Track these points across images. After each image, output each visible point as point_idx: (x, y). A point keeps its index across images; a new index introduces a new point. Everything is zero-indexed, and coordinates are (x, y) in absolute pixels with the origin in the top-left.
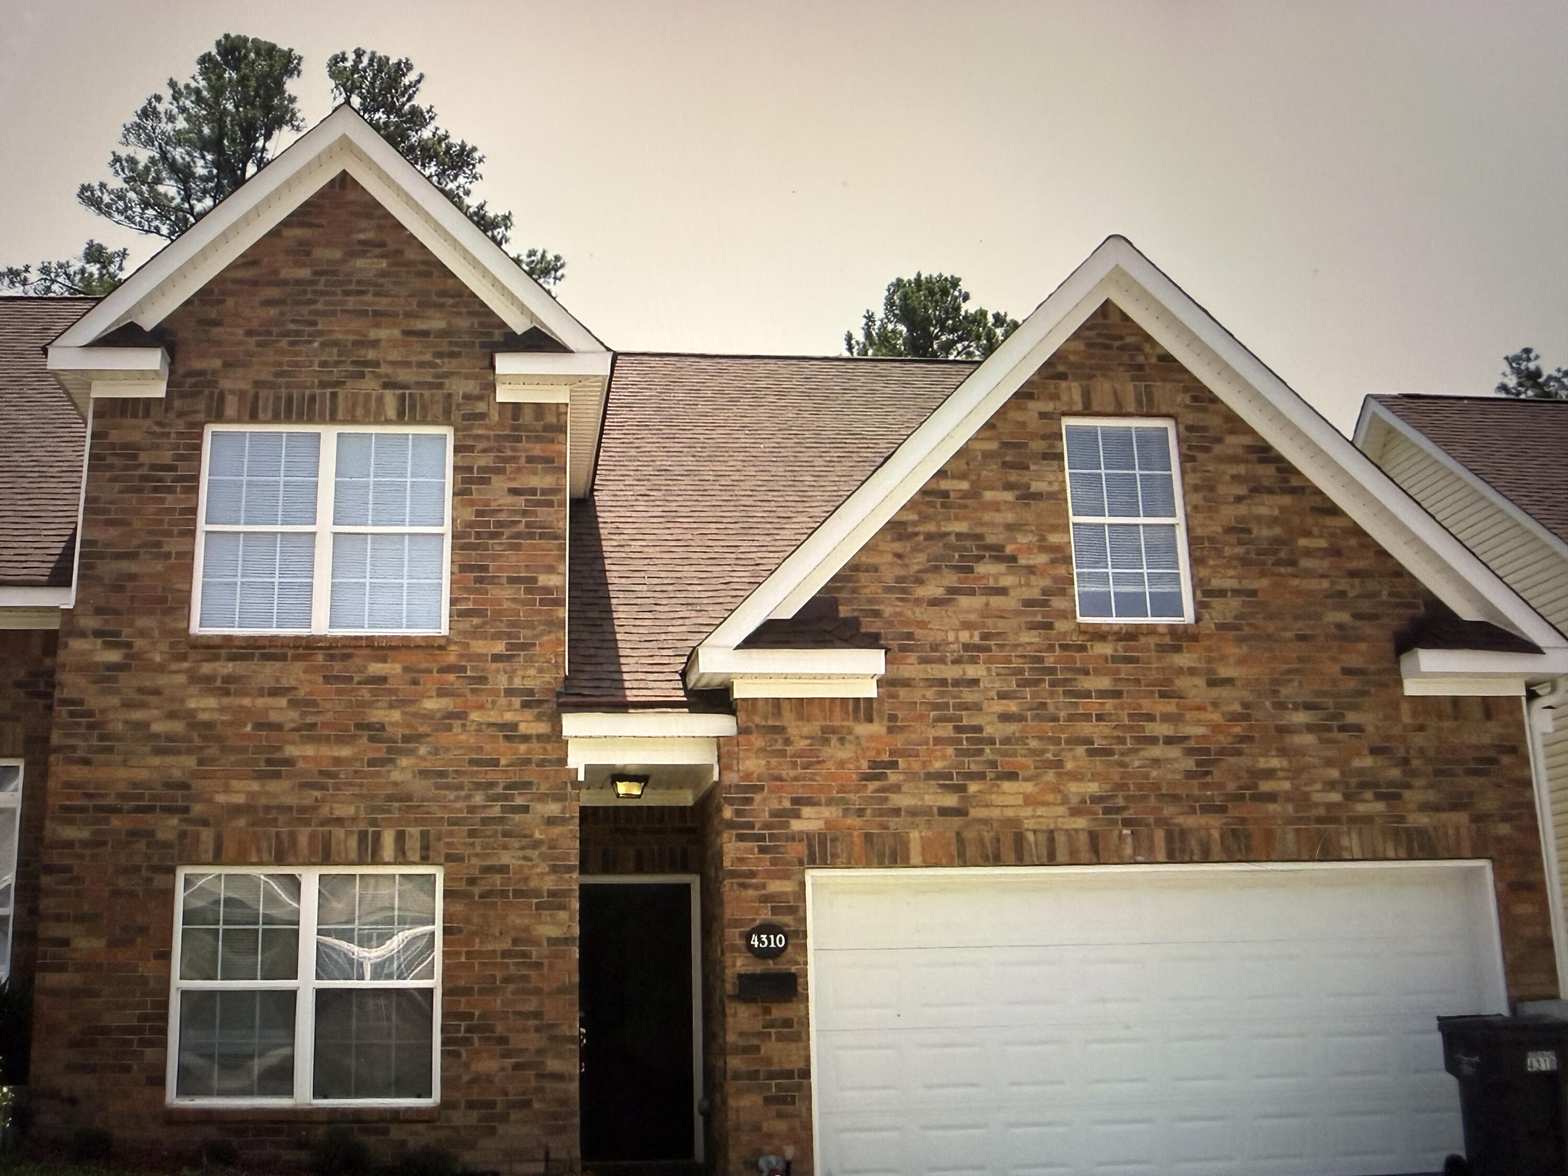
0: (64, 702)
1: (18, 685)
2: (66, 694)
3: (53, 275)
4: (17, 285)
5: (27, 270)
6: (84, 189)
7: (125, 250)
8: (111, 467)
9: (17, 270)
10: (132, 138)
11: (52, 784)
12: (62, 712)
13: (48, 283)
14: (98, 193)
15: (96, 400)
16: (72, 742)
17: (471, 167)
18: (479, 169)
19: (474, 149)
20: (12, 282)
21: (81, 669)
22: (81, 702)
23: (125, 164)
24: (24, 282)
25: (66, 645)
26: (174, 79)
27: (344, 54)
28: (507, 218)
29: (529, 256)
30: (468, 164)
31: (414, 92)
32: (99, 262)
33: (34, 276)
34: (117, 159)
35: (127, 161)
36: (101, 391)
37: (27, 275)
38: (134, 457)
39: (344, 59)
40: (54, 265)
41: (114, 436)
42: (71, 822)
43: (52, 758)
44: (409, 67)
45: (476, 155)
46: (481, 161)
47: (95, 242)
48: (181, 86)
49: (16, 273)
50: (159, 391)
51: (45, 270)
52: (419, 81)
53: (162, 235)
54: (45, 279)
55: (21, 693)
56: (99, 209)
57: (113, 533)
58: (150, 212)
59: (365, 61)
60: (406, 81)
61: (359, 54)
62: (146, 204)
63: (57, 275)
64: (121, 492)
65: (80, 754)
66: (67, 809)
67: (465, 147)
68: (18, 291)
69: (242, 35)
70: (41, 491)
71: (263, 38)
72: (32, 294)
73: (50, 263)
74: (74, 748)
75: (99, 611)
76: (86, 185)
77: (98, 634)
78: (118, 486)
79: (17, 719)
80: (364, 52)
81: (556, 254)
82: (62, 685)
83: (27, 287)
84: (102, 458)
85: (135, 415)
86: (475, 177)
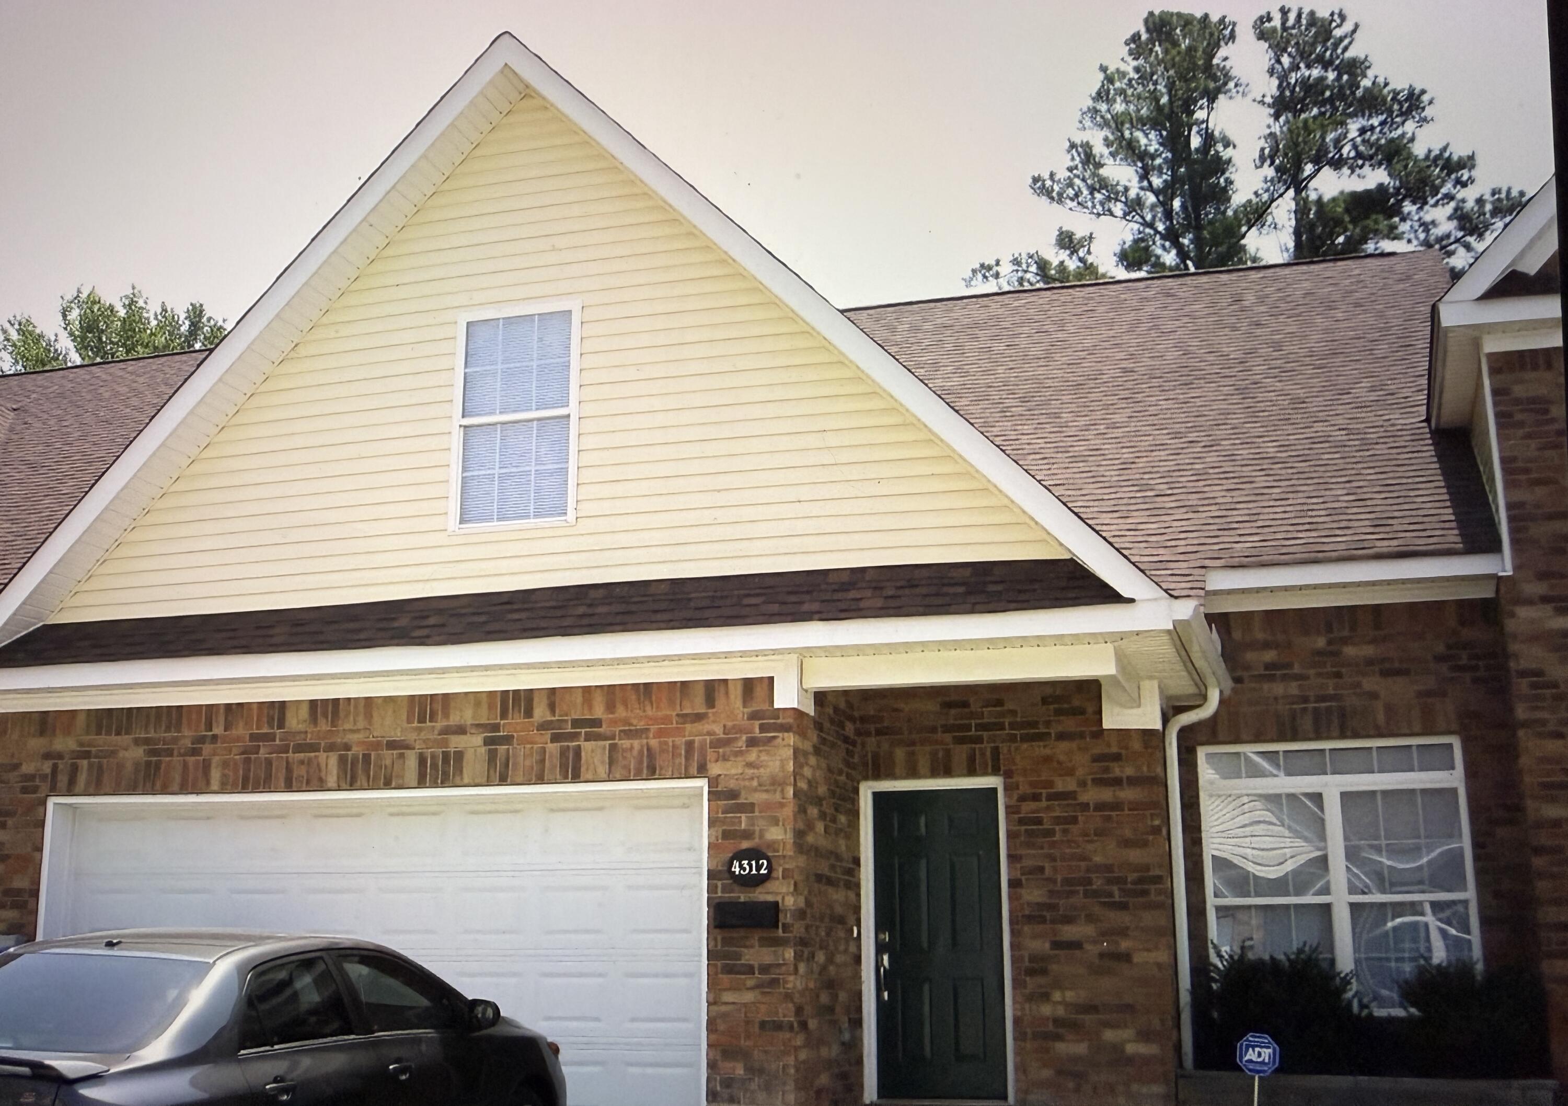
0: (1523, 674)
1: (1439, 659)
2: (1524, 664)
3: (1024, 266)
4: (990, 279)
5: (998, 263)
6: (1036, 180)
7: (1091, 234)
8: (1521, 424)
9: (988, 265)
10: (1088, 123)
11: (1525, 761)
12: (1522, 686)
13: (1020, 274)
14: (1048, 183)
15: (1490, 356)
16: (1539, 715)
17: (1419, 111)
18: (1428, 112)
19: (1423, 92)
20: (985, 277)
21: (1534, 638)
22: (1539, 673)
23: (1080, 149)
24: (997, 276)
25: (1513, 615)
26: (1104, 64)
27: (1269, 13)
28: (1471, 158)
29: (1493, 194)
30: (1418, 108)
31: (1350, 43)
32: (1069, 248)
33: (1006, 269)
34: (1073, 146)
35: (1082, 146)
36: (1492, 345)
37: (998, 268)
38: (1546, 411)
39: (1269, 19)
40: (1024, 256)
41: (1519, 391)
42: (1553, 800)
43: (1521, 733)
44: (1343, 17)
45: (1425, 98)
46: (1431, 103)
47: (1064, 229)
48: (1112, 69)
49: (989, 268)
50: (1557, 341)
51: (1016, 262)
52: (1354, 31)
53: (1116, 217)
54: (1017, 271)
55: (1444, 668)
56: (1052, 199)
57: (1540, 492)
58: (1098, 196)
59: (1292, 17)
60: (1338, 33)
61: (1284, 12)
62: (1092, 190)
63: (1028, 265)
64: (1539, 449)
65: (1551, 727)
66: (1546, 786)
67: (1414, 90)
68: (991, 287)
69: (1166, 10)
70: (1376, 458)
71: (1185, 10)
72: (1006, 288)
73: (1020, 254)
74: (1543, 722)
75: (1543, 576)
76: (1036, 175)
77: (1545, 599)
78: (1533, 444)
79: (1444, 694)
80: (1289, 10)
81: (1520, 189)
82: (1516, 656)
83: (1000, 280)
84: (1509, 415)
85: (1535, 367)
86: (1425, 120)
